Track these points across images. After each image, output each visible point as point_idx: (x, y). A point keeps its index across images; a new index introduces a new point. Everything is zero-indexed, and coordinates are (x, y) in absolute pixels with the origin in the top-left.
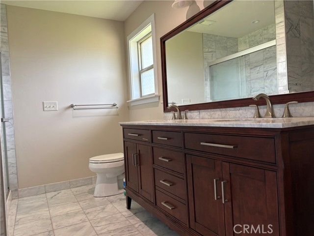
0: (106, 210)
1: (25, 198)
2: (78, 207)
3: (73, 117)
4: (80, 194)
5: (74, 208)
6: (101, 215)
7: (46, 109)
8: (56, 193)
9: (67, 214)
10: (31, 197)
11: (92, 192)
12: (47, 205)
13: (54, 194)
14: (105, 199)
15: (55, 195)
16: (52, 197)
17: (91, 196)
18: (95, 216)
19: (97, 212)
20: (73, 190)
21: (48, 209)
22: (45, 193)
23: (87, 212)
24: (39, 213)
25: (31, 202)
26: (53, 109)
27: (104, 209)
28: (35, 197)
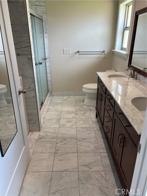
0: (86, 115)
1: (55, 97)
2: (74, 109)
3: (79, 58)
4: (78, 101)
5: (72, 109)
6: (82, 117)
7: (65, 53)
8: (68, 97)
9: (68, 112)
10: (57, 97)
11: (83, 101)
12: (62, 104)
13: (67, 97)
14: (88, 108)
15: (67, 99)
16: (66, 99)
17: (82, 104)
18: (79, 117)
19: (81, 114)
20: (76, 97)
21: (61, 106)
22: (64, 96)
23: (77, 113)
24: (58, 108)
25: (57, 100)
26: (68, 53)
27: (85, 113)
28: (59, 97)
